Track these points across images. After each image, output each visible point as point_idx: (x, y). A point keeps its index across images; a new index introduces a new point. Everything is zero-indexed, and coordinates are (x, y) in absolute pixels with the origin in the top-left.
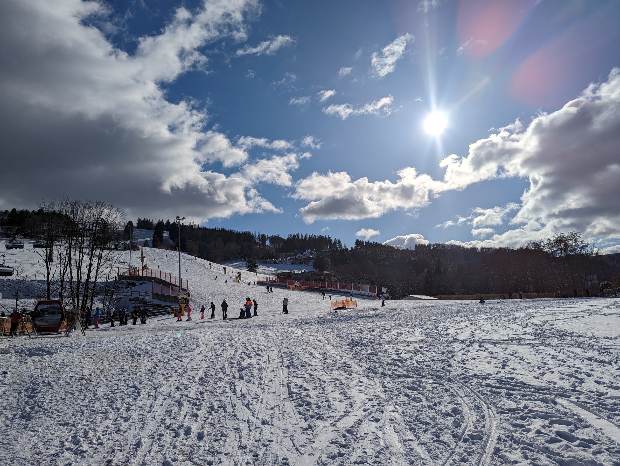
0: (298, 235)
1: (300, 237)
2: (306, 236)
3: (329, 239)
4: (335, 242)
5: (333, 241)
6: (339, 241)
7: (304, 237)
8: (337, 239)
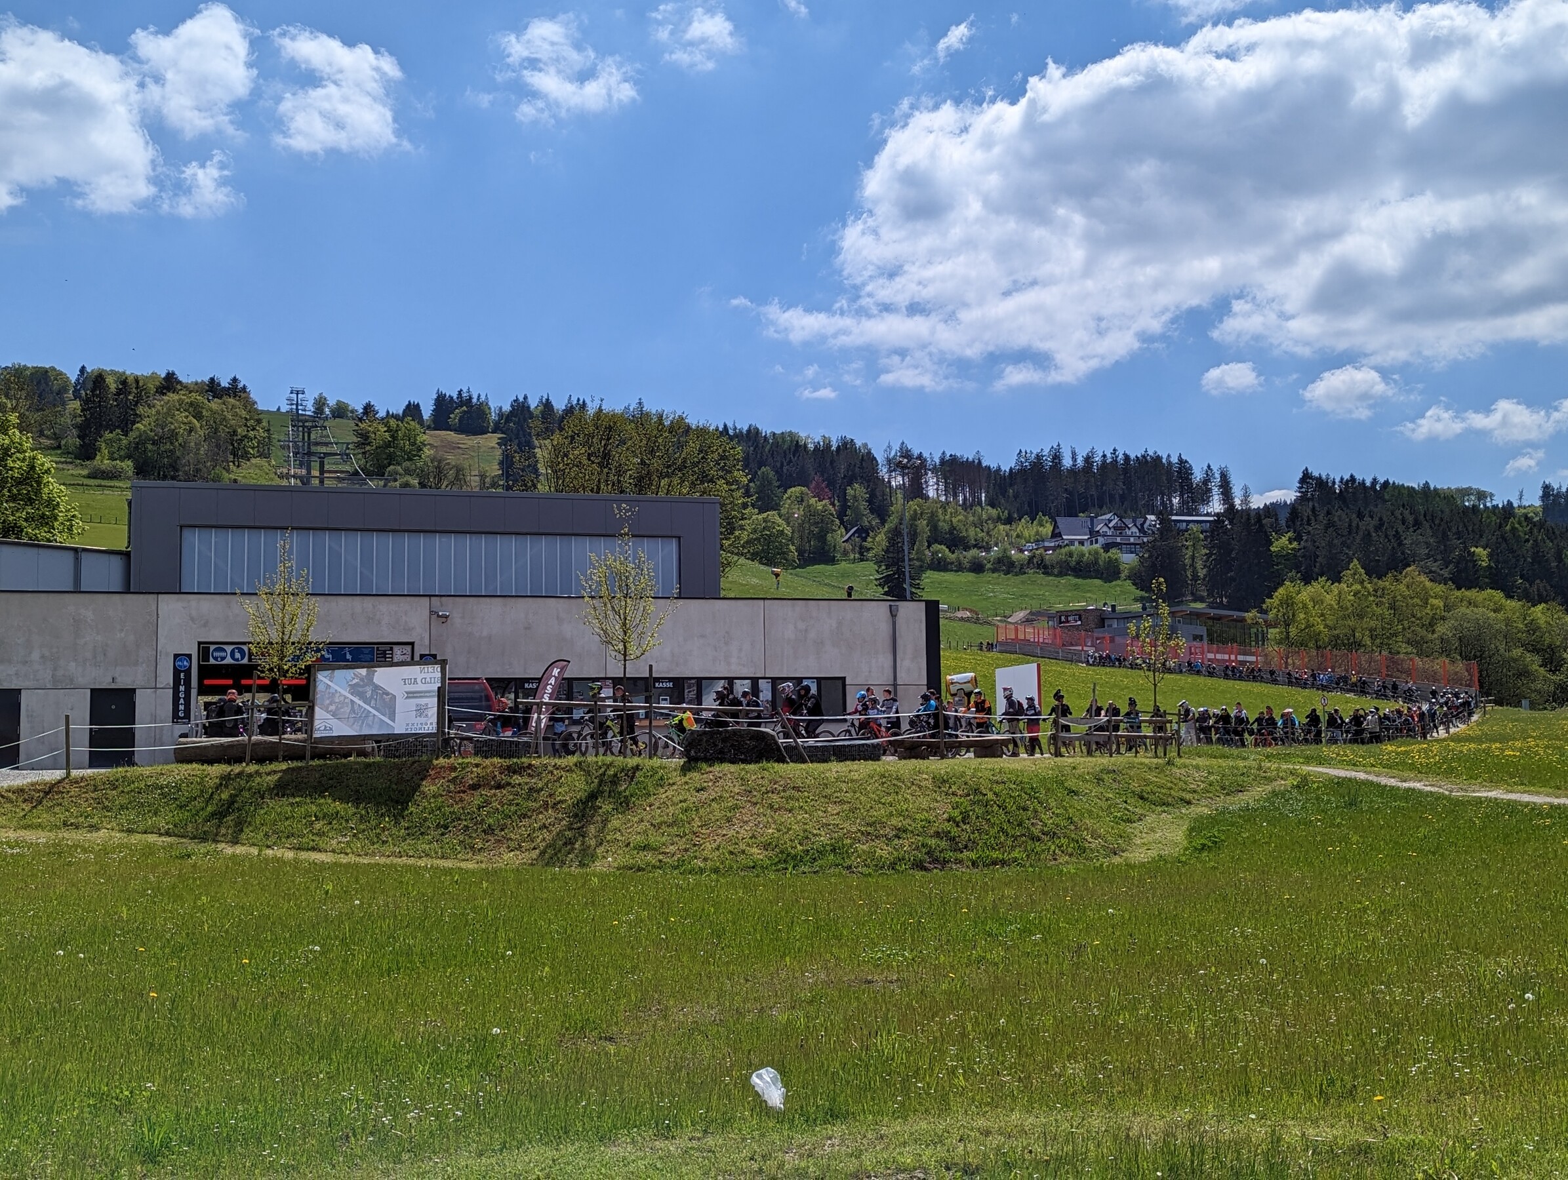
0: (1057, 457)
1: (1067, 462)
2: (1088, 460)
3: (1184, 469)
4: (1206, 481)
5: (1198, 476)
6: (1224, 477)
7: (1080, 461)
8: (1215, 468)
